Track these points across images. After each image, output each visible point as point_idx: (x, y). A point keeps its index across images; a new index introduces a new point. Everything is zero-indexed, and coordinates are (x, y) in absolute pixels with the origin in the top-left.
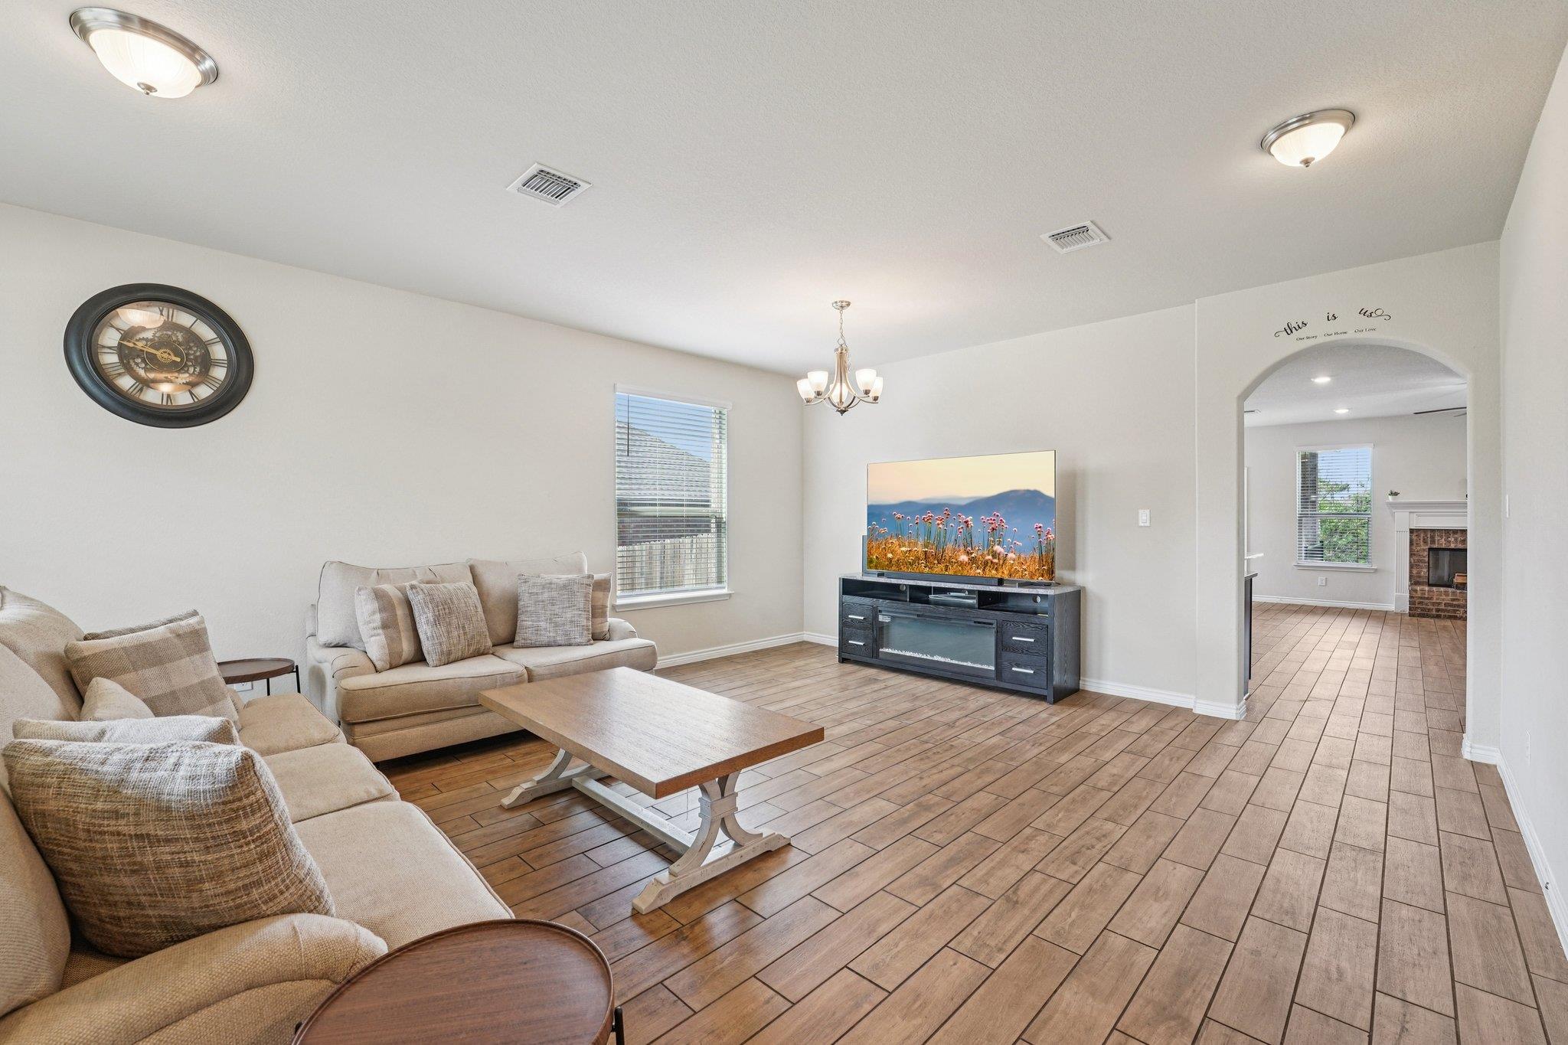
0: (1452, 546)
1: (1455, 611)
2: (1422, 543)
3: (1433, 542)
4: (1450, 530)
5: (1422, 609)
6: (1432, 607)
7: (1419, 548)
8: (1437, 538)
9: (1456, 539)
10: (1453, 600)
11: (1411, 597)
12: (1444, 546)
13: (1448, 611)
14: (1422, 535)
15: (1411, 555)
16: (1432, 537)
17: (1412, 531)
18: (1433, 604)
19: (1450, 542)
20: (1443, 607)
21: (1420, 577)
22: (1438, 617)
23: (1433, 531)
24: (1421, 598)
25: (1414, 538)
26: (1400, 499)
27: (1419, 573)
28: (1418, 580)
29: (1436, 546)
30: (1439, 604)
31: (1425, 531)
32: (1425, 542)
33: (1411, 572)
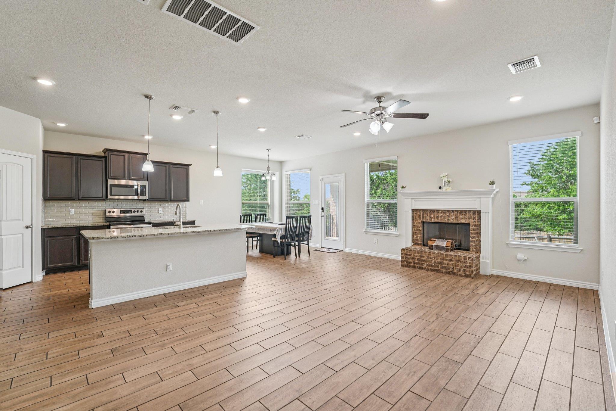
0: (433, 220)
1: (423, 264)
2: (418, 218)
3: (423, 218)
4: (431, 210)
5: (407, 262)
6: (411, 261)
7: (417, 222)
8: (425, 215)
9: (434, 216)
10: (422, 257)
11: (402, 254)
12: (428, 221)
13: (419, 264)
14: (418, 213)
15: (413, 226)
16: (423, 215)
17: (413, 210)
18: (412, 259)
19: (431, 218)
20: (416, 261)
21: (417, 240)
22: (414, 267)
23: (423, 210)
24: (406, 254)
25: (415, 215)
26: (406, 190)
27: (417, 237)
28: (417, 242)
29: (424, 220)
30: (415, 259)
31: (420, 210)
32: (420, 218)
33: (413, 237)
